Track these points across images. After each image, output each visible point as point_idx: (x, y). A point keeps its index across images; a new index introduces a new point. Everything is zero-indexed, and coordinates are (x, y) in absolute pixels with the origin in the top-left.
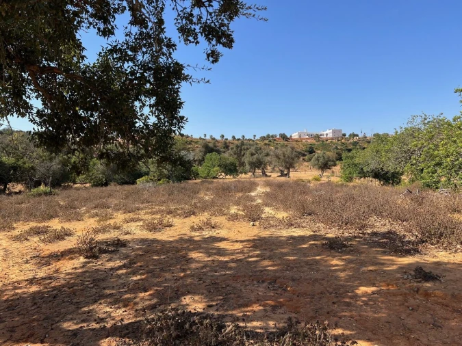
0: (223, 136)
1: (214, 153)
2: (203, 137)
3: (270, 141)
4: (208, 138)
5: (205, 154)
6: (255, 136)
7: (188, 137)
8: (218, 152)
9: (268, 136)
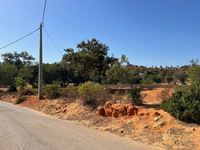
0: (161, 67)
1: (151, 75)
2: (151, 67)
3: (186, 69)
4: (154, 67)
5: (148, 75)
6: (178, 66)
7: (144, 67)
8: (153, 74)
9: (186, 66)
